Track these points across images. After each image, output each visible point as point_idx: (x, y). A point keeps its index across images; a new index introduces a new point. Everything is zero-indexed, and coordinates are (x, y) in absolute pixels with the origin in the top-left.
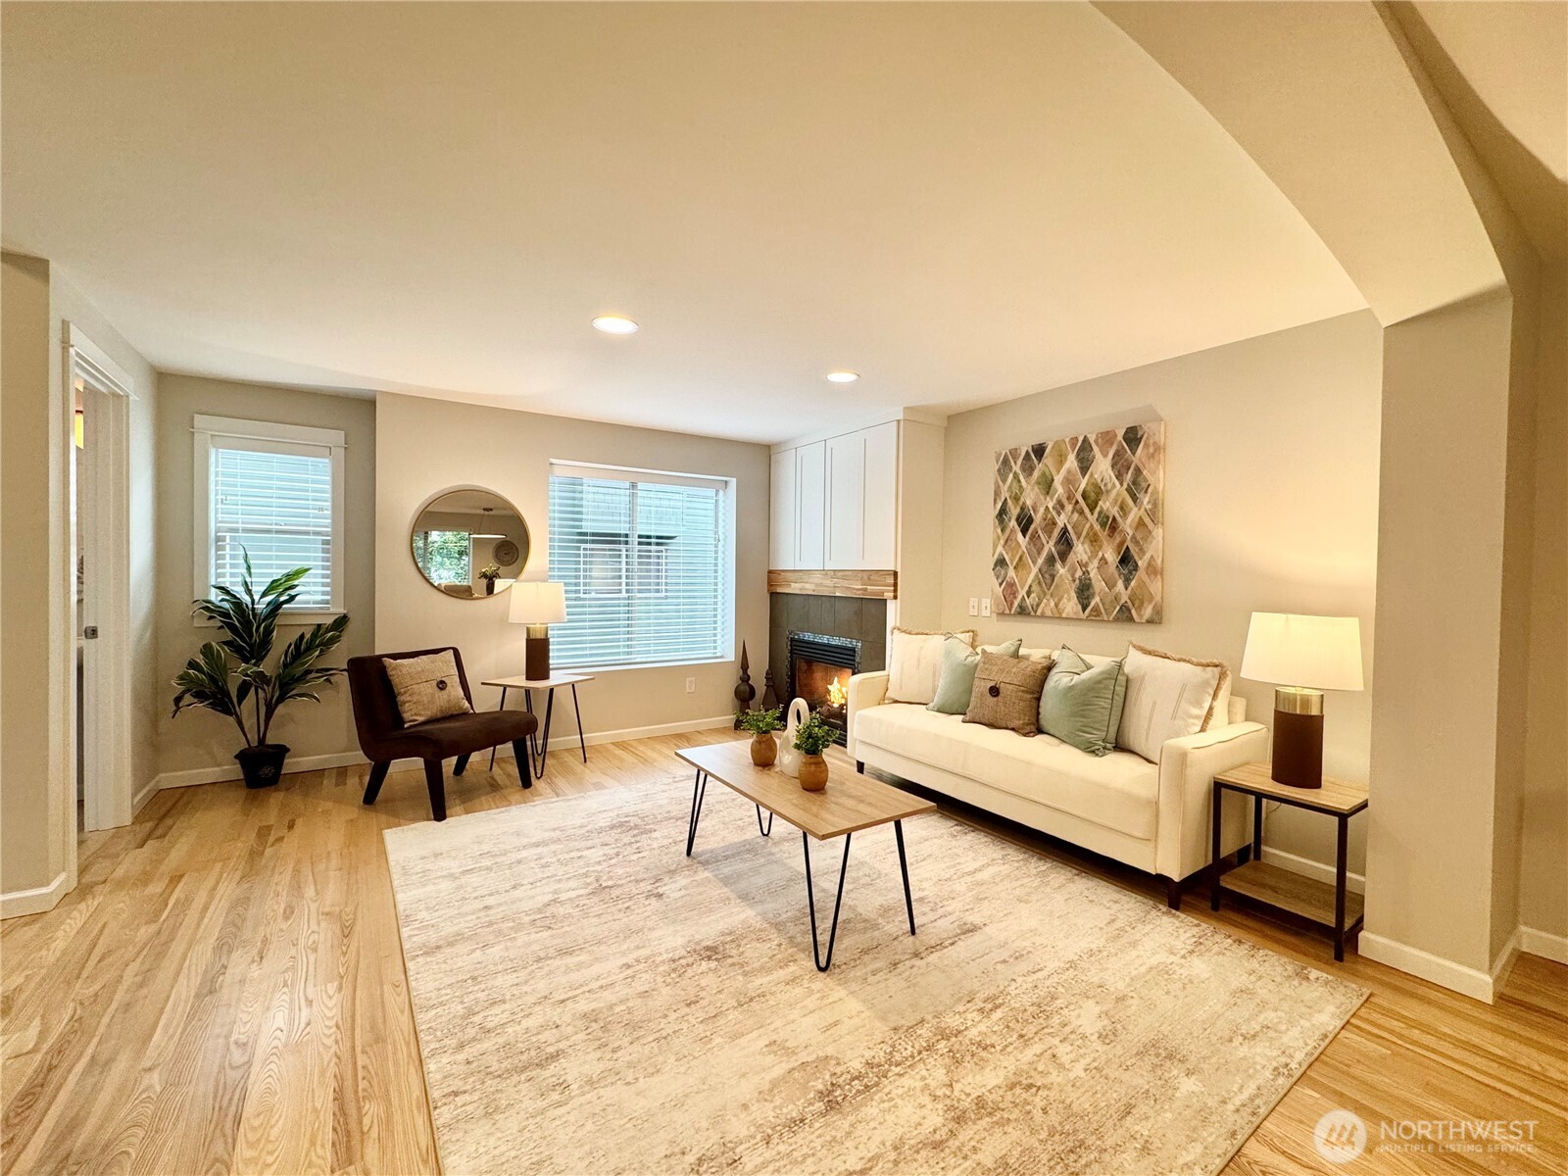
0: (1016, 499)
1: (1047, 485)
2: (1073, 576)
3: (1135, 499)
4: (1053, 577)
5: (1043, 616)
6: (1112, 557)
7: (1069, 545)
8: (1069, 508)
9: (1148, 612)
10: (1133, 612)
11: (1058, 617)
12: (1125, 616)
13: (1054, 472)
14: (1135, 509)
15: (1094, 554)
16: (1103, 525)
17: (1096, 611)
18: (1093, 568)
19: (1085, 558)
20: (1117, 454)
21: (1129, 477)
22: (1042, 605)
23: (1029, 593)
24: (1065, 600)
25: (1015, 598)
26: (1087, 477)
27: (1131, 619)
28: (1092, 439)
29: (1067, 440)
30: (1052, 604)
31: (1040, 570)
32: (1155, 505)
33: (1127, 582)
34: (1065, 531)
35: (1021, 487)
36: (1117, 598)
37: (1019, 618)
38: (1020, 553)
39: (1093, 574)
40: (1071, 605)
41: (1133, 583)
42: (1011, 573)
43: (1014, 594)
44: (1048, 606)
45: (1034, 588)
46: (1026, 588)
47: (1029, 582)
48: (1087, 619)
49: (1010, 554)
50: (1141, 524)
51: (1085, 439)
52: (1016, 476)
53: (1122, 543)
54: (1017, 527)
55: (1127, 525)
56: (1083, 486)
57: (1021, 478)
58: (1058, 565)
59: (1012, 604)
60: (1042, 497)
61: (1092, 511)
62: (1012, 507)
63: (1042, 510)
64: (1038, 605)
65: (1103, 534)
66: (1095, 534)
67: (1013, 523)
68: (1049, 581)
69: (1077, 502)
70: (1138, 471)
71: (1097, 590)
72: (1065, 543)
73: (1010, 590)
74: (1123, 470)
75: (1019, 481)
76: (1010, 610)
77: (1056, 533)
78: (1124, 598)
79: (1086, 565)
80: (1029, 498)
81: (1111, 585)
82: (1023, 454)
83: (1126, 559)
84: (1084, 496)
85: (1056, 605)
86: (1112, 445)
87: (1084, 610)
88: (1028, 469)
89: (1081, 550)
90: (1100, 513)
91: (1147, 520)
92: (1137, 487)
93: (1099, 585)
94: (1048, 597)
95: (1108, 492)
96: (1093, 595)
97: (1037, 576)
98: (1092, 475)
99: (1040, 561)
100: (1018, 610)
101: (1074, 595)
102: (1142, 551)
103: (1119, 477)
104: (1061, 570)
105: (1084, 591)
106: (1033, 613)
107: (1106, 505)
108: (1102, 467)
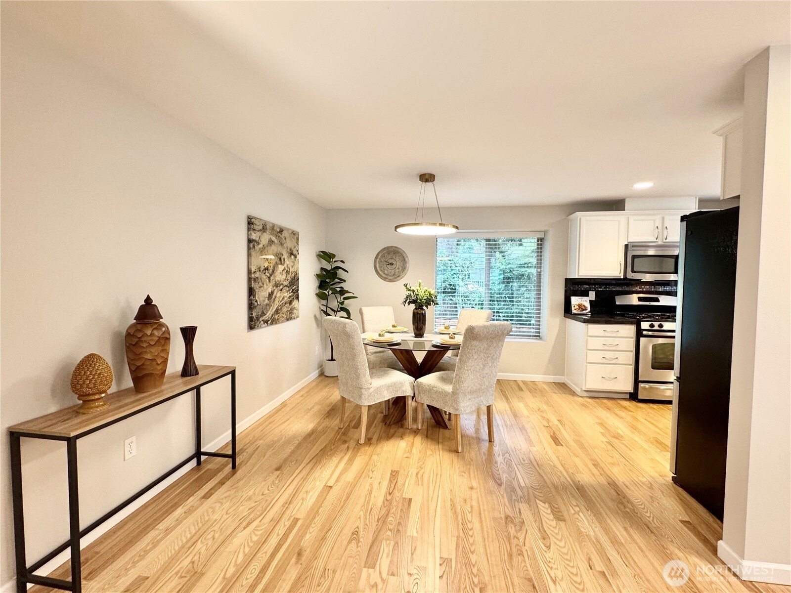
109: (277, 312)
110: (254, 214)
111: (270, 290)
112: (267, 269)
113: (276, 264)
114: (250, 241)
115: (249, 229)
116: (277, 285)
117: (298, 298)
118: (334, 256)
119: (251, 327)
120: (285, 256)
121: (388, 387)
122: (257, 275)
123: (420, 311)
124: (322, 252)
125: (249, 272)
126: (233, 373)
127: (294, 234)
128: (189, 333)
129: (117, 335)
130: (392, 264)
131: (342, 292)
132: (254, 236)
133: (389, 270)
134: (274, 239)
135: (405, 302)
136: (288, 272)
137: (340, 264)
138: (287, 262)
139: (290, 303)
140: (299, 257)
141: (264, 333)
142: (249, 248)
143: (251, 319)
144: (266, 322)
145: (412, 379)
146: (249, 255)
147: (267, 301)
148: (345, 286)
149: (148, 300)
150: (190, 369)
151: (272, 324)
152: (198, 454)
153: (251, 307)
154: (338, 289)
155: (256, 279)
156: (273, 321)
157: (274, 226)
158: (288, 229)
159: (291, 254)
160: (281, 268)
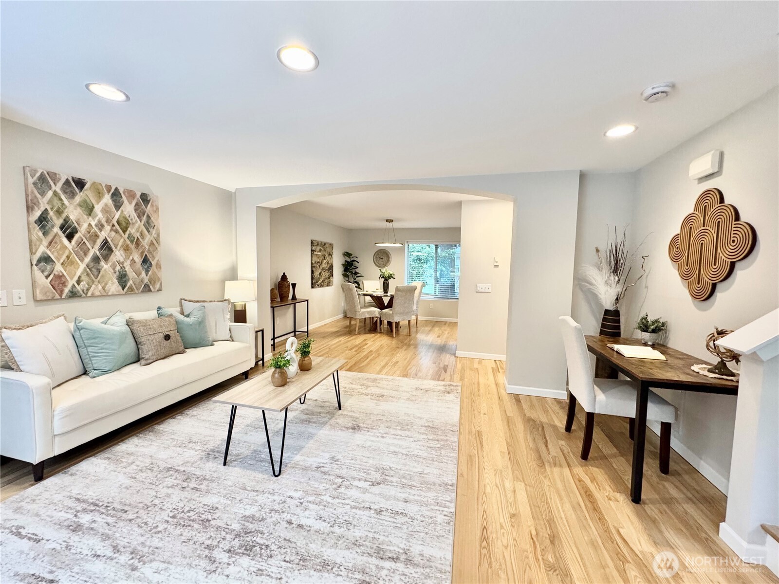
0: (59, 212)
1: (90, 210)
2: (114, 269)
3: (149, 231)
4: (99, 271)
5: (93, 296)
6: (138, 259)
7: (110, 250)
8: (108, 228)
9: (158, 286)
10: (151, 287)
11: (105, 295)
12: (147, 289)
13: (94, 202)
14: (149, 236)
15: (127, 257)
16: (132, 242)
17: (131, 289)
18: (127, 265)
19: (122, 259)
20: (137, 204)
21: (144, 218)
22: (92, 289)
23: (78, 282)
24: (109, 284)
25: (65, 286)
26: (119, 212)
27: (150, 290)
28: (121, 191)
29: (104, 185)
30: (100, 287)
31: (88, 266)
32: (158, 235)
33: (147, 272)
34: (105, 242)
35: (63, 204)
36: (142, 281)
37: (71, 300)
38: (67, 253)
39: (128, 268)
40: (114, 286)
41: (150, 273)
42: (58, 268)
43: (64, 284)
44: (96, 289)
45: (83, 278)
46: (76, 278)
47: (78, 273)
48: (126, 294)
49: (56, 254)
50: (152, 244)
51: (116, 189)
52: (55, 194)
53: (142, 253)
54: (60, 233)
55: (145, 243)
56: (117, 217)
57: (63, 197)
58: (102, 263)
59: (62, 291)
60: (85, 217)
61: (124, 232)
62: (54, 218)
63: (85, 226)
64: (88, 290)
65: (132, 246)
66: (127, 246)
67: (56, 229)
68: (96, 273)
69: (113, 225)
70: (148, 217)
71: (131, 278)
72: (107, 248)
73: (59, 282)
74: (141, 215)
75: (61, 199)
76: (61, 295)
77: (99, 242)
78: (146, 280)
79: (123, 263)
80: (73, 213)
81: (138, 274)
82: (63, 180)
83: (145, 261)
84: (118, 222)
85: (103, 288)
86: (134, 198)
87: (123, 289)
88: (72, 195)
89: (118, 255)
90: (129, 235)
91: (155, 242)
92: (149, 225)
93: (131, 274)
94: (96, 283)
95: (133, 224)
96: (129, 280)
97: (85, 270)
98: (122, 211)
99: (87, 259)
100: (70, 294)
101: (116, 281)
102: (154, 257)
103: (139, 217)
104: (105, 266)
105: (122, 279)
106: (84, 295)
107: (132, 230)
108: (128, 209)
109: (323, 281)
110: (314, 238)
111: (320, 272)
112: (319, 262)
113: (323, 260)
114: (312, 251)
115: (312, 246)
116: (323, 269)
117: (333, 276)
118: (352, 255)
119: (312, 287)
120: (327, 256)
121: (368, 312)
122: (315, 265)
123: (386, 282)
124: (346, 252)
125: (312, 264)
126: (307, 301)
127: (331, 245)
128: (294, 285)
129: (275, 284)
130: (382, 259)
131: (356, 273)
132: (314, 248)
133: (381, 262)
134: (322, 248)
135: (380, 278)
136: (328, 263)
137: (355, 259)
138: (327, 258)
139: (329, 278)
140: (333, 256)
141: (318, 291)
142: (312, 254)
143: (312, 284)
144: (318, 285)
145: (379, 310)
146: (312, 257)
147: (318, 276)
148: (357, 270)
149: (284, 273)
150: (294, 298)
151: (321, 287)
152: (295, 331)
153: (312, 278)
154: (354, 272)
155: (314, 267)
156: (321, 286)
157: (322, 242)
158: (328, 243)
159: (330, 254)
160: (325, 261)
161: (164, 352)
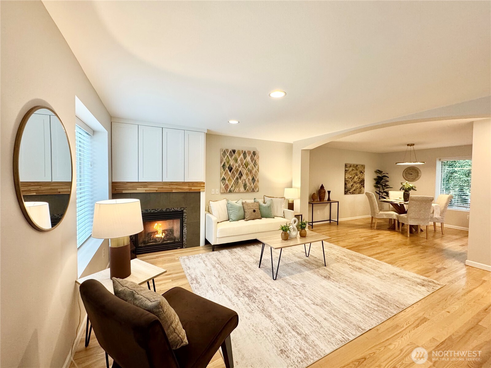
0: (228, 162)
1: (236, 160)
2: (242, 182)
3: (255, 167)
4: (238, 183)
5: (236, 192)
6: (251, 178)
7: (242, 175)
8: (241, 167)
9: (257, 189)
10: (255, 190)
11: (239, 192)
12: (253, 191)
13: (238, 157)
14: (255, 169)
15: (247, 178)
16: (249, 171)
17: (248, 190)
18: (247, 180)
19: (245, 178)
20: (251, 156)
21: (254, 161)
22: (235, 190)
23: (232, 187)
24: (241, 188)
25: (228, 188)
26: (245, 160)
27: (254, 191)
28: (246, 152)
29: (241, 151)
30: (238, 189)
31: (235, 181)
32: (258, 168)
33: (254, 183)
34: (240, 172)
35: (229, 160)
36: (252, 187)
37: (229, 193)
38: (229, 176)
39: (247, 182)
40: (242, 189)
41: (255, 184)
42: (227, 182)
43: (228, 187)
44: (237, 190)
45: (233, 185)
46: (231, 186)
47: (232, 184)
48: (246, 192)
49: (226, 177)
50: (256, 171)
51: (245, 151)
52: (227, 156)
53: (252, 176)
54: (228, 170)
55: (254, 172)
56: (244, 162)
57: (229, 157)
58: (239, 180)
59: (227, 190)
60: (235, 163)
61: (246, 168)
62: (227, 165)
63: (235, 166)
64: (234, 190)
65: (249, 173)
66: (247, 173)
67: (227, 169)
68: (237, 184)
69: (243, 165)
70: (255, 161)
71: (248, 186)
72: (241, 174)
73: (227, 186)
74: (253, 160)
75: (229, 158)
76: (227, 192)
77: (239, 172)
78: (253, 187)
79: (245, 180)
80: (232, 162)
81: (250, 184)
82: (230, 151)
83: (253, 179)
84: (245, 164)
85: (239, 189)
86: (250, 154)
87: (245, 190)
88: (231, 156)
89: (244, 177)
90: (248, 168)
91: (257, 171)
92: (255, 164)
93: (248, 184)
94: (237, 187)
95: (250, 164)
96: (247, 187)
97: (234, 183)
98: (246, 160)
99: (235, 179)
100: (229, 191)
101: (243, 187)
102: (256, 177)
103: (252, 161)
104: (240, 181)
105: (245, 186)
106: (233, 192)
107: (249, 167)
108: (248, 158)
109: (354, 190)
110: (347, 162)
111: (352, 184)
112: (351, 178)
113: (355, 176)
114: (345, 170)
115: (345, 167)
116: (355, 182)
117: (364, 187)
118: (382, 172)
119: (346, 193)
120: (358, 173)
122: (348, 179)
123: (406, 193)
124: (378, 170)
125: (345, 179)
126: (338, 202)
127: (363, 166)
128: (329, 192)
129: (317, 191)
130: (411, 174)
131: (386, 185)
132: (347, 169)
133: (410, 177)
134: (354, 169)
135: (401, 189)
136: (359, 178)
137: (386, 175)
138: (359, 175)
139: (360, 188)
140: (365, 173)
141: (350, 197)
142: (345, 172)
143: (345, 191)
144: (350, 193)
145: (397, 214)
146: (345, 174)
147: (351, 187)
148: (387, 183)
149: (322, 185)
150: (329, 199)
151: (352, 194)
152: (330, 220)
153: (345, 188)
154: (384, 185)
155: (347, 181)
156: (353, 193)
157: (354, 165)
158: (360, 165)
159: (361, 172)
160: (356, 177)
161: (253, 217)
